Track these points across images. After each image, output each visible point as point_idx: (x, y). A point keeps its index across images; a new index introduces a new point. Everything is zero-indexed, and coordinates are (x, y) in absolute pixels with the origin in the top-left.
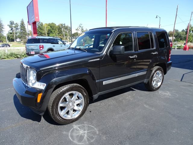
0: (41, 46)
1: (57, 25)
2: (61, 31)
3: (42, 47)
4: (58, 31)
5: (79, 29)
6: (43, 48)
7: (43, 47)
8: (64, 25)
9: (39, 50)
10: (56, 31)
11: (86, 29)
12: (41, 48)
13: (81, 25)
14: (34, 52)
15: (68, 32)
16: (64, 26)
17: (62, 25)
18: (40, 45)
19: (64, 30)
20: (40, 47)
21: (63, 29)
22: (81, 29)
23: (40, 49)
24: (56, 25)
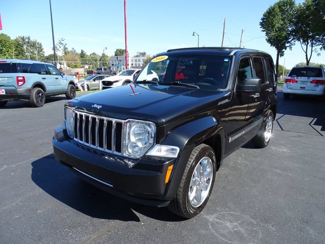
0: (20, 78)
1: (11, 39)
2: (23, 51)
3: (21, 81)
4: (15, 51)
5: (60, 49)
6: (24, 82)
7: (24, 80)
8: (29, 38)
9: (16, 86)
10: (10, 50)
11: (73, 48)
12: (20, 83)
13: (62, 42)
14: (4, 90)
15: (36, 52)
16: (27, 40)
17: (23, 39)
18: (18, 77)
19: (29, 48)
20: (18, 81)
21: (25, 47)
22: (62, 47)
23: (18, 84)
24: (9, 37)
